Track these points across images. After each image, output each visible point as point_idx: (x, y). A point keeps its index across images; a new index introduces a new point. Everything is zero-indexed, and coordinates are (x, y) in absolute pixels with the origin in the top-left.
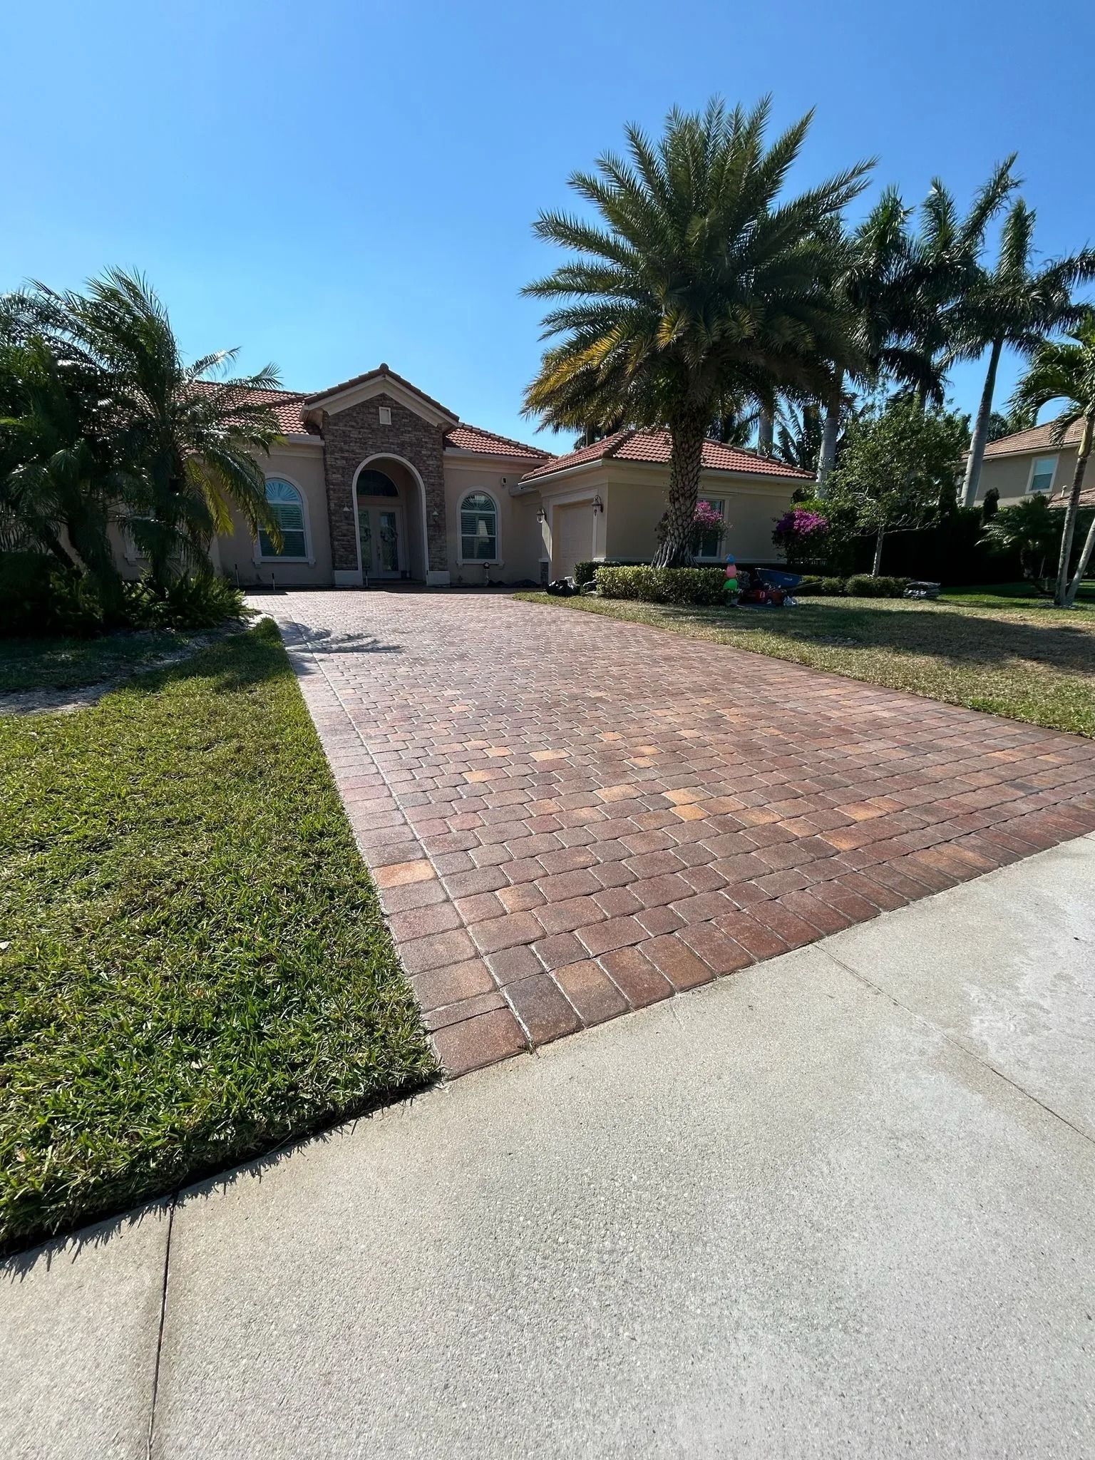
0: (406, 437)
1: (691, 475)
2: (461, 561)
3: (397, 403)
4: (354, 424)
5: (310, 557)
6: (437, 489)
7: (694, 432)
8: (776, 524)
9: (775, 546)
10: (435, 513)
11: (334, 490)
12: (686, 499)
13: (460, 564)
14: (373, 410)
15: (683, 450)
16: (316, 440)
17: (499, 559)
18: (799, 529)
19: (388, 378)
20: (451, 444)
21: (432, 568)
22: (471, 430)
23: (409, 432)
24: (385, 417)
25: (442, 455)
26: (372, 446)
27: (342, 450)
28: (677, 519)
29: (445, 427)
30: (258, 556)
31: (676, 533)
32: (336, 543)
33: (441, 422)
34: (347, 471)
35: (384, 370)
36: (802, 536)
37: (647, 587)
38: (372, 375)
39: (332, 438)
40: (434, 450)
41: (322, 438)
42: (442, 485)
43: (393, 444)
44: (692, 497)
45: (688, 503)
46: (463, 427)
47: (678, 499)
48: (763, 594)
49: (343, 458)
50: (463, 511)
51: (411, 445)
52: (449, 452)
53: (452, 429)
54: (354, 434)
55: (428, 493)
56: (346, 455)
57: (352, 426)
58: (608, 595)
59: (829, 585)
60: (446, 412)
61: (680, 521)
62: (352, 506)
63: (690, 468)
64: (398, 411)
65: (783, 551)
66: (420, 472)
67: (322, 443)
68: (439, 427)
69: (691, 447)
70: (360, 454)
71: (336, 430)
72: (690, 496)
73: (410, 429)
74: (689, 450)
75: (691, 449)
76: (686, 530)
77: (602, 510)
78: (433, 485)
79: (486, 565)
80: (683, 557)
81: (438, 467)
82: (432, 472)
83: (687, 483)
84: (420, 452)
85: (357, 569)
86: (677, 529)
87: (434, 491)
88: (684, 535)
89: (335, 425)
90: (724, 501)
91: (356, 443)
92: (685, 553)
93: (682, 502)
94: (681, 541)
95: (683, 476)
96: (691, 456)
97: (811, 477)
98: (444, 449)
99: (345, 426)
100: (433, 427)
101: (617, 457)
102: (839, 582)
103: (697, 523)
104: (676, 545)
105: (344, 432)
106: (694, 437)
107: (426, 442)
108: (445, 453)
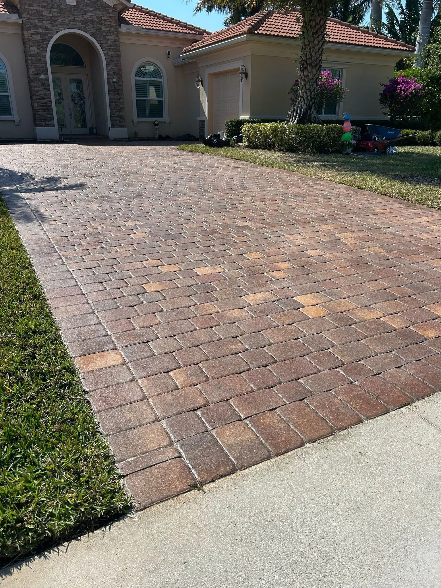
0: (88, 16)
1: (317, 48)
2: (136, 119)
4: (44, 4)
5: (15, 117)
6: (115, 60)
7: (320, 12)
8: (383, 88)
9: (381, 106)
10: (114, 80)
11: (31, 60)
12: (312, 68)
13: (136, 122)
15: (311, 26)
16: (15, 18)
17: (166, 118)
18: (401, 92)
20: (127, 23)
21: (113, 125)
22: (141, 10)
23: (91, 12)
25: (118, 31)
26: (61, 23)
27: (36, 27)
28: (305, 85)
29: (120, 7)
31: (305, 96)
32: (36, 105)
34: (41, 44)
36: (403, 98)
37: (282, 140)
39: (27, 16)
40: (112, 26)
41: (20, 17)
42: (119, 56)
43: (78, 21)
44: (318, 66)
45: (314, 71)
46: (134, 7)
47: (306, 68)
48: (371, 145)
49: (38, 33)
50: (137, 78)
51: (93, 22)
52: (123, 28)
53: (125, 8)
54: (46, 13)
55: (108, 63)
56: (40, 30)
57: (44, 7)
58: (252, 146)
59: (422, 136)
61: (308, 86)
62: (47, 74)
63: (316, 42)
65: (387, 110)
66: (101, 46)
67: (20, 21)
68: (115, 8)
69: (317, 24)
70: (51, 30)
71: (31, 10)
72: (316, 66)
73: (92, 9)
74: (315, 27)
75: (317, 26)
76: (313, 93)
77: (246, 77)
78: (112, 57)
79: (156, 123)
80: (310, 115)
81: (116, 41)
82: (110, 45)
83: (313, 54)
84: (100, 28)
85: (53, 126)
86: (306, 92)
87: (112, 61)
88: (311, 97)
89: (30, 5)
90: (342, 69)
91: (48, 20)
92: (311, 112)
93: (309, 70)
94: (308, 102)
95: (310, 49)
96: (317, 32)
97: (410, 49)
98: (120, 26)
99: (39, 6)
100: (111, 7)
101: (258, 33)
102: (430, 134)
103: (321, 87)
104: (304, 106)
105: (37, 11)
106: (319, 15)
107: (105, 20)
108: (120, 29)
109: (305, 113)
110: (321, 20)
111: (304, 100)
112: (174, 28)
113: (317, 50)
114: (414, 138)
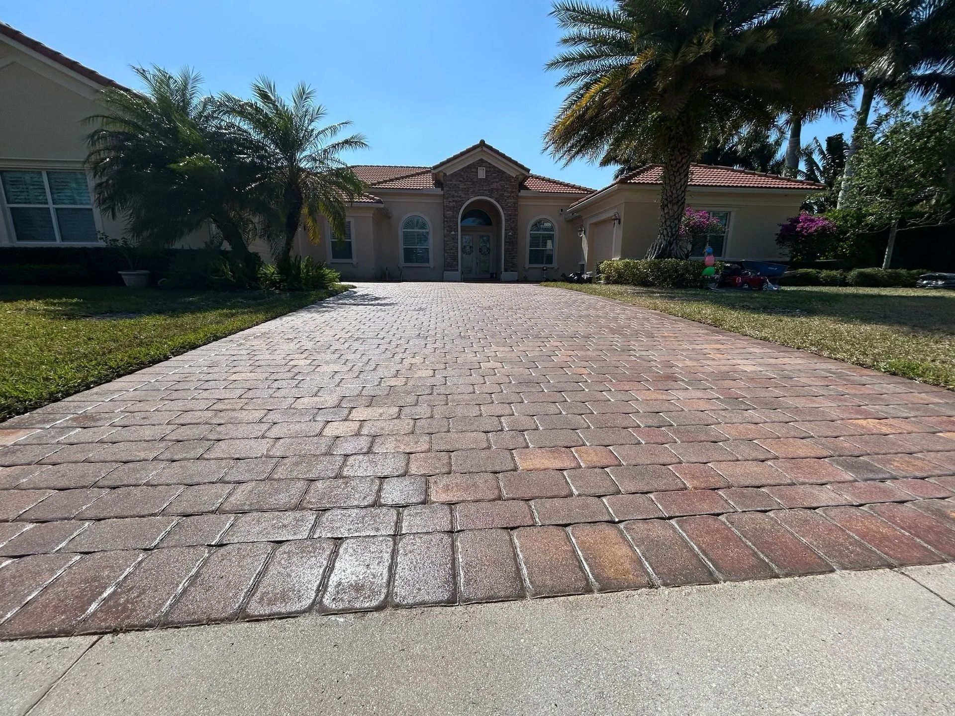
0: (495, 186)
1: (678, 186)
2: (527, 265)
3: (490, 164)
4: (461, 179)
5: (431, 264)
6: (513, 218)
7: (682, 151)
8: (780, 228)
9: (778, 246)
10: (510, 234)
11: (447, 221)
12: (673, 205)
13: (527, 268)
14: (475, 170)
15: (672, 166)
16: (439, 191)
17: (555, 264)
18: (801, 231)
19: (484, 149)
20: (526, 188)
21: (506, 270)
22: (537, 178)
23: (497, 182)
24: (482, 174)
25: (517, 196)
26: (472, 193)
27: (453, 196)
28: (665, 222)
29: (521, 177)
30: (402, 263)
31: (665, 233)
32: (446, 254)
33: (518, 174)
34: (455, 210)
35: (482, 143)
36: (804, 236)
37: (634, 275)
38: (475, 148)
39: (448, 189)
40: (513, 192)
41: (442, 190)
42: (516, 215)
43: (485, 190)
44: (680, 203)
45: (676, 208)
46: (532, 176)
47: (667, 205)
48: (739, 280)
49: (454, 201)
50: (532, 232)
51: (497, 190)
52: (523, 193)
53: (526, 178)
54: (462, 186)
55: (506, 221)
56: (456, 199)
57: (461, 181)
58: (608, 281)
59: (828, 276)
60: (522, 167)
61: (668, 223)
62: (457, 231)
63: (677, 180)
64: (491, 169)
65: (787, 250)
66: (503, 208)
67: (442, 193)
68: (517, 178)
69: (678, 163)
70: (465, 198)
71: (451, 184)
72: (678, 202)
73: (497, 180)
74: (676, 165)
75: (678, 165)
76: (674, 230)
77: (619, 223)
78: (510, 215)
79: (545, 268)
80: (670, 251)
81: (515, 203)
82: (510, 207)
83: (674, 192)
84: (503, 194)
85: (457, 270)
86: (666, 229)
87: (511, 219)
88: (672, 233)
89: (451, 181)
90: (730, 212)
91: (462, 191)
92: (672, 248)
93: (670, 207)
94: (669, 239)
95: (671, 187)
96: (678, 170)
97: (821, 188)
98: (520, 191)
99: (456, 181)
100: (513, 177)
102: (841, 275)
103: (693, 226)
104: (664, 243)
105: (455, 185)
106: (681, 154)
107: (507, 188)
108: (520, 194)
109: (664, 249)
110: (682, 159)
111: (664, 236)
112: (568, 190)
113: (679, 187)
114: (817, 278)
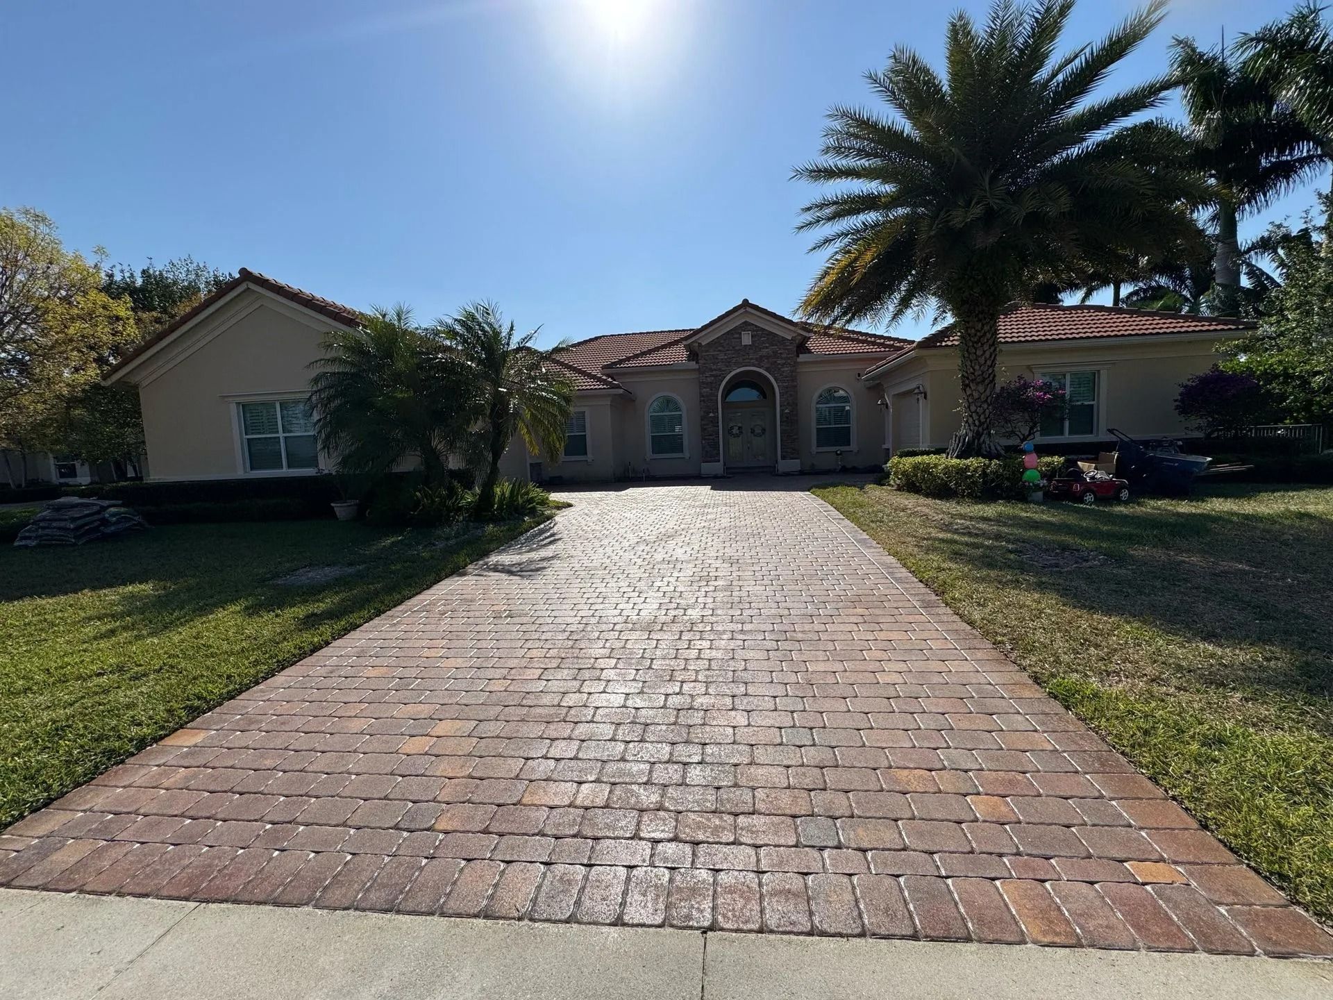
0: (764, 352)
1: (982, 360)
2: (815, 449)
3: (756, 326)
4: (721, 348)
5: (687, 454)
6: (791, 391)
10: (788, 411)
11: (704, 401)
12: (977, 384)
13: (814, 453)
14: (738, 336)
15: (969, 335)
16: (693, 365)
17: (853, 447)
19: (749, 309)
20: (806, 351)
21: (784, 458)
23: (767, 348)
24: (746, 339)
25: (796, 361)
26: (735, 364)
27: (711, 370)
28: (969, 407)
30: (649, 455)
31: (970, 420)
32: (704, 442)
33: (794, 335)
34: (714, 386)
35: (746, 302)
38: (736, 309)
39: (705, 361)
40: (789, 358)
41: (698, 363)
42: (796, 387)
43: (751, 359)
44: (987, 381)
45: (981, 388)
47: (968, 385)
49: (712, 376)
50: (819, 406)
51: (768, 357)
52: (803, 357)
53: (806, 338)
54: (721, 356)
55: (781, 395)
56: (714, 373)
57: (720, 351)
61: (973, 408)
62: (717, 412)
63: (979, 353)
64: (758, 332)
66: (775, 378)
67: (697, 367)
68: (793, 340)
69: (978, 331)
70: (725, 371)
71: (708, 355)
72: (983, 381)
73: (767, 345)
74: (976, 335)
76: (982, 416)
77: (925, 398)
78: (788, 388)
79: (839, 452)
80: (979, 445)
81: (792, 372)
82: (785, 377)
83: (977, 367)
84: (776, 362)
85: (718, 462)
86: (971, 416)
87: (787, 392)
88: (980, 421)
89: (707, 351)
90: (1098, 371)
91: (722, 362)
92: (982, 440)
93: (973, 388)
94: (976, 428)
95: (971, 361)
96: (979, 341)
98: (798, 356)
99: (715, 351)
100: (787, 340)
101: (941, 346)
104: (970, 434)
105: (713, 356)
106: (979, 320)
107: (781, 353)
108: (799, 360)
109: (970, 444)
110: (983, 325)
111: (969, 426)
112: (868, 348)
113: (983, 362)
